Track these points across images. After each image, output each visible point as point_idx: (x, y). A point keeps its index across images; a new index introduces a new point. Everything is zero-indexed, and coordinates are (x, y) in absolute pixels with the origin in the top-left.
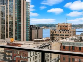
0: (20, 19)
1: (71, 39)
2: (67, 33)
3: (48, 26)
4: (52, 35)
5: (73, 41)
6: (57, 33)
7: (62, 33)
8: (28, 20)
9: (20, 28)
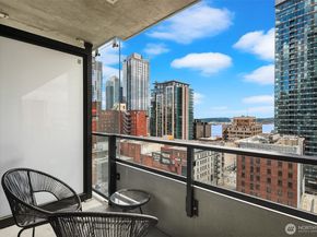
0: (180, 111)
1: (256, 139)
2: (248, 130)
3: (219, 120)
4: (225, 133)
5: (257, 142)
6: (233, 130)
7: (240, 130)
8: (191, 113)
9: (181, 123)
